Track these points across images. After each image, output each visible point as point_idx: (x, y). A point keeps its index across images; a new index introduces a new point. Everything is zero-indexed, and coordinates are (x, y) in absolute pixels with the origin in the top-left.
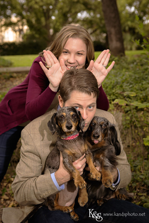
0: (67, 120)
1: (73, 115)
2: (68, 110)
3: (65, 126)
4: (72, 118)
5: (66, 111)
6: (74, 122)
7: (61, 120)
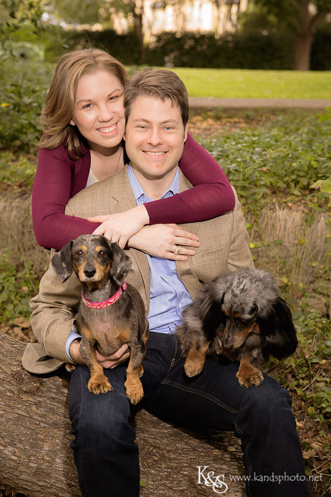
0: (88, 259)
1: (100, 252)
2: (93, 243)
3: (82, 271)
4: (98, 256)
5: (88, 243)
6: (100, 264)
7: (78, 260)
